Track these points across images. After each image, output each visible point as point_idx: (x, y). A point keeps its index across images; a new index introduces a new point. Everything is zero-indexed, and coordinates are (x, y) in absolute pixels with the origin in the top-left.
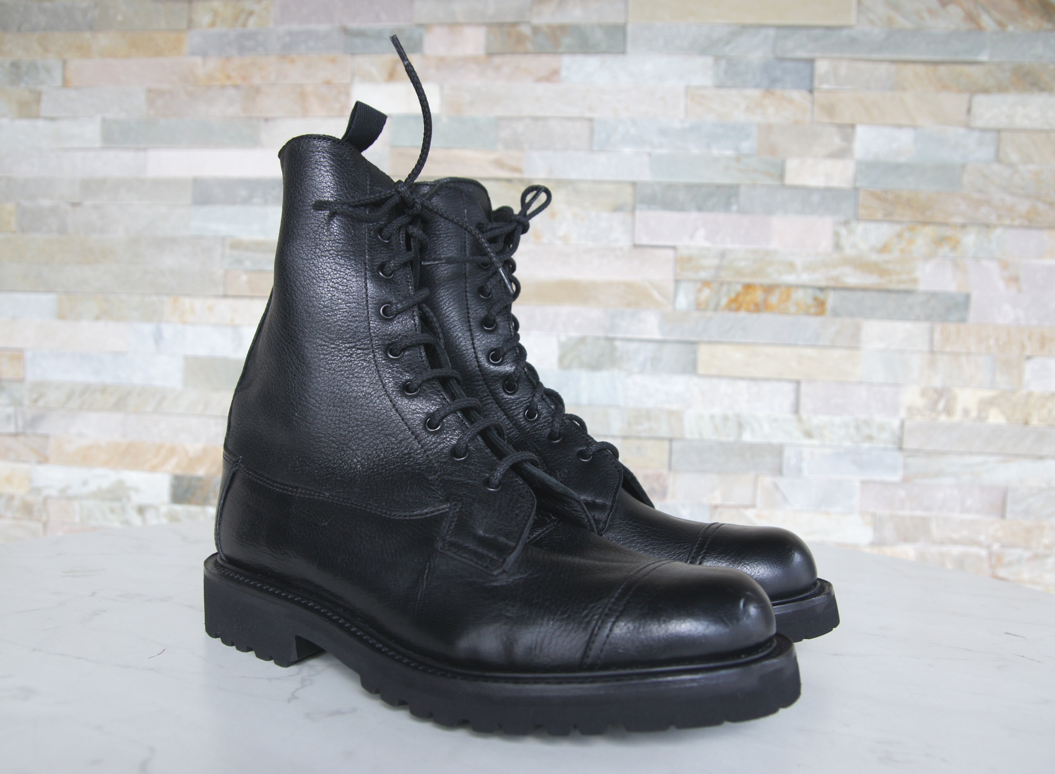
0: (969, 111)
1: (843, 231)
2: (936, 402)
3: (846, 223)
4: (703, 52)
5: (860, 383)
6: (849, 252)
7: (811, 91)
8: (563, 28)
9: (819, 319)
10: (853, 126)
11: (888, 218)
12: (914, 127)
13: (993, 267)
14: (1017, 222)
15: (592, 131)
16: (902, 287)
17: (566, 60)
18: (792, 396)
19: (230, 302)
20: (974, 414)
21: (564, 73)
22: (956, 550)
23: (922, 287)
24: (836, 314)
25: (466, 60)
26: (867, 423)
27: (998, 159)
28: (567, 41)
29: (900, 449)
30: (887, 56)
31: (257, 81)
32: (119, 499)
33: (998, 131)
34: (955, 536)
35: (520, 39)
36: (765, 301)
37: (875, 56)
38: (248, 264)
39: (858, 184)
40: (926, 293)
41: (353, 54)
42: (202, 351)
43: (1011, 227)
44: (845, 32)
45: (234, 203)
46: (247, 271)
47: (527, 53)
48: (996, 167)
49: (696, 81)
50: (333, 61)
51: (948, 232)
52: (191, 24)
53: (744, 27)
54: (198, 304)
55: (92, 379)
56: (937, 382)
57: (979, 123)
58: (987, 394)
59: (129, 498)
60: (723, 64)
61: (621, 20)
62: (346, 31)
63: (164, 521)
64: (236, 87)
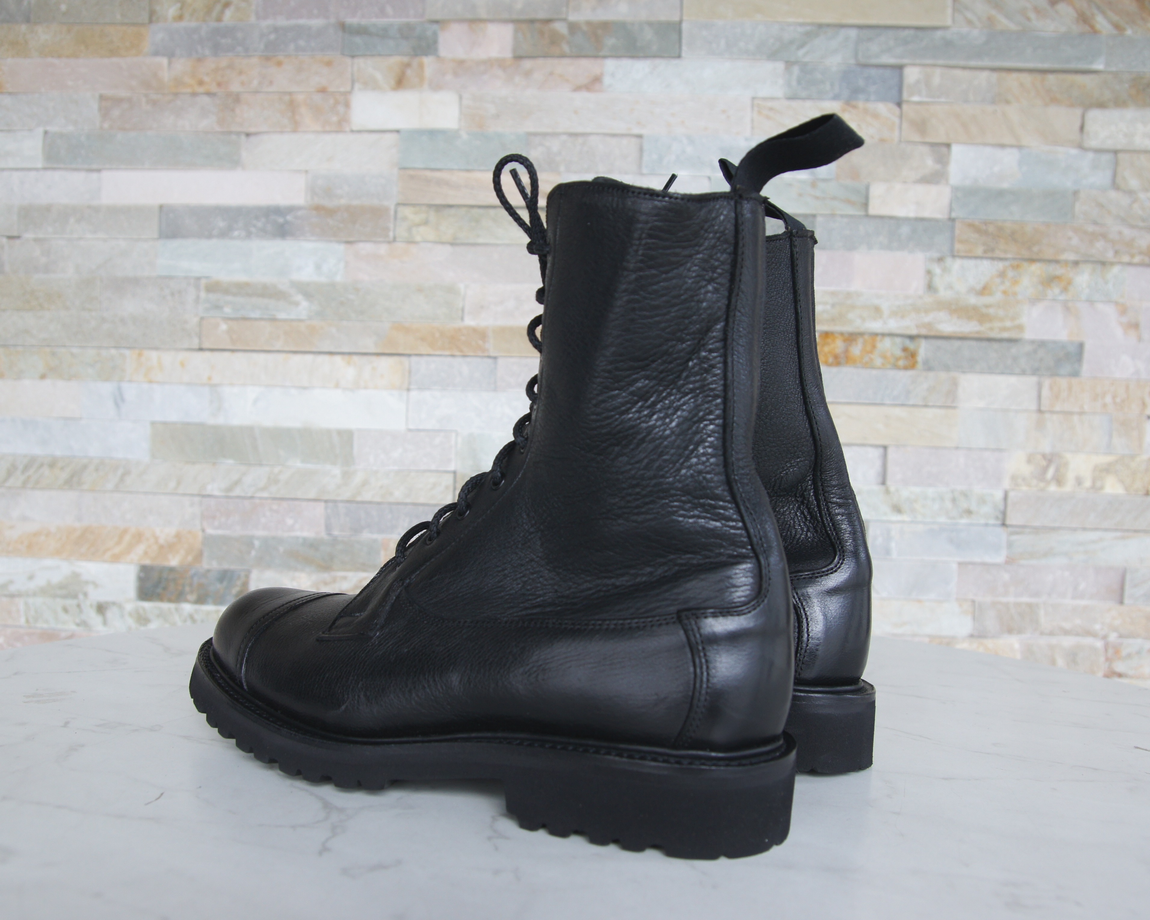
0: (1082, 128)
1: (937, 270)
2: (1045, 469)
3: (940, 260)
4: (773, 56)
5: (957, 448)
6: (944, 294)
7: (899, 104)
8: (606, 26)
9: (910, 373)
10: (948, 146)
11: (989, 254)
12: (1020, 147)
13: (1110, 311)
14: (1137, 259)
15: (641, 150)
16: (1005, 335)
17: (610, 64)
18: (878, 463)
19: (208, 354)
20: (1088, 483)
21: (607, 80)
22: (1068, 642)
23: (1028, 335)
24: (929, 368)
25: (489, 63)
26: (965, 495)
27: (1115, 185)
28: (610, 41)
29: (1004, 525)
30: (987, 62)
31: (235, 87)
32: (75, 596)
33: (1116, 152)
34: (1067, 625)
35: (555, 39)
36: (846, 351)
37: (973, 63)
38: (228, 310)
39: (954, 215)
40: (1033, 342)
41: (353, 57)
42: (173, 417)
43: (1130, 264)
44: (939, 34)
45: (210, 237)
46: (227, 319)
47: (563, 56)
48: (1113, 194)
49: (765, 91)
50: (329, 64)
51: (1058, 270)
52: (152, 17)
53: (820, 26)
54: (168, 358)
55: (38, 451)
56: (1046, 447)
57: (1093, 143)
58: (1104, 459)
59: (86, 595)
60: (796, 70)
61: (676, 18)
62: (343, 27)
63: (131, 622)
64: (209, 94)
